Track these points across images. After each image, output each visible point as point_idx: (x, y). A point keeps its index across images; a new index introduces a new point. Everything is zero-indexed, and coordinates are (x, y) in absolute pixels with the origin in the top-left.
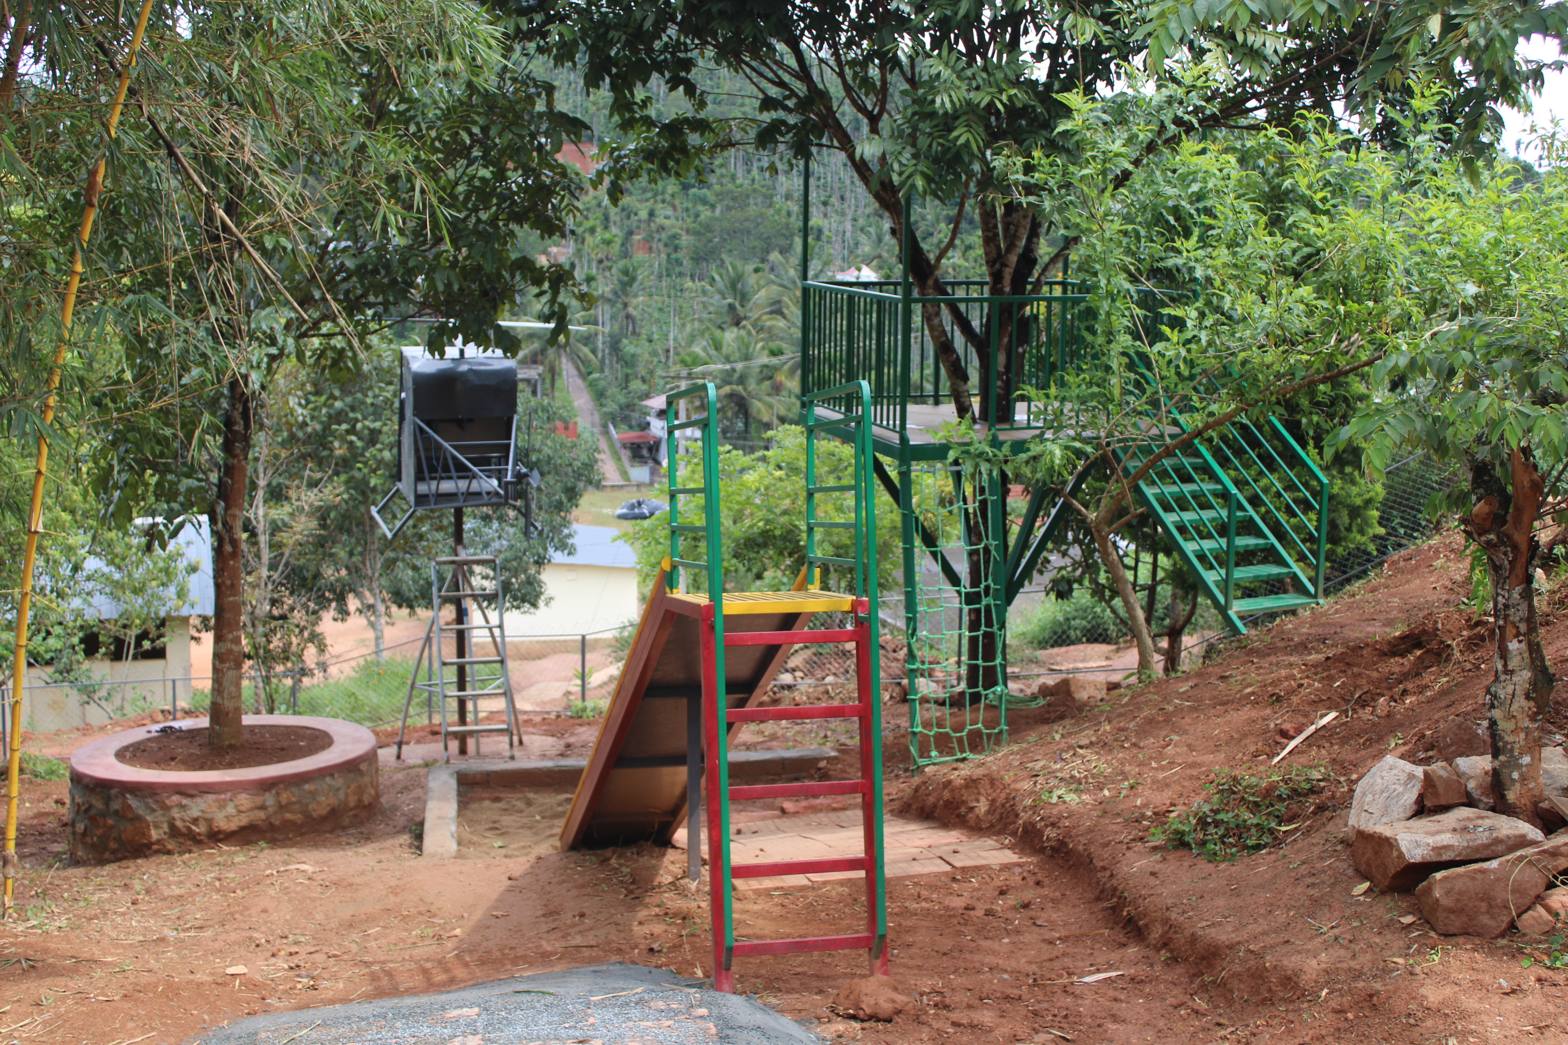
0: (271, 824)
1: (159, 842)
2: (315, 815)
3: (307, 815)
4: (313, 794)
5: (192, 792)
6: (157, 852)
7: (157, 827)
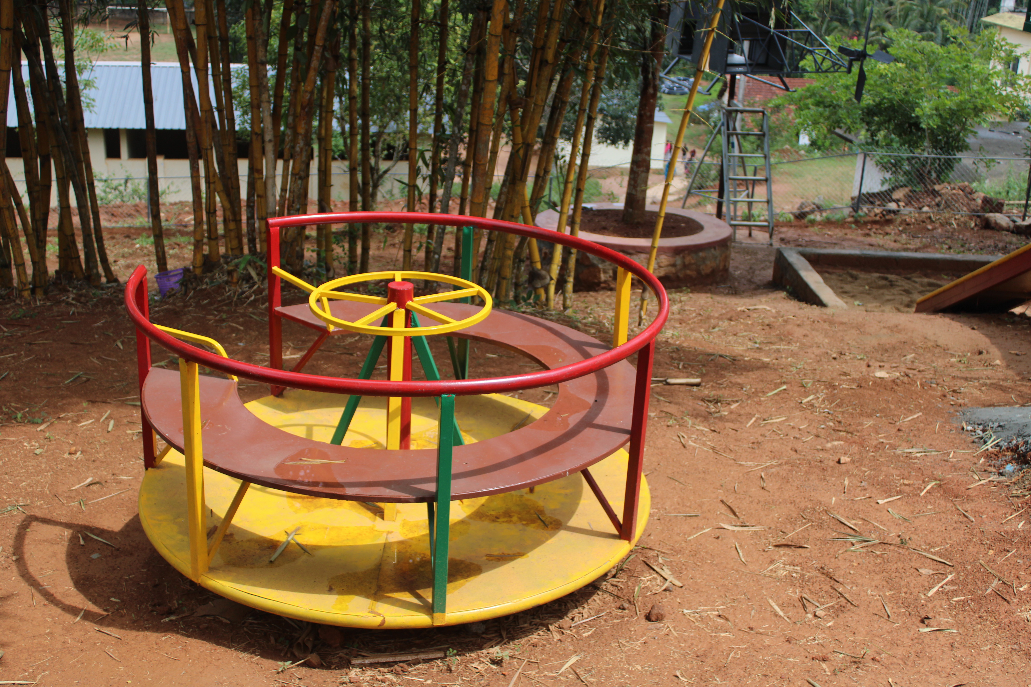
0: (678, 277)
1: (605, 282)
2: (703, 273)
3: (699, 272)
4: (704, 259)
5: (631, 251)
6: (604, 288)
7: (605, 272)
